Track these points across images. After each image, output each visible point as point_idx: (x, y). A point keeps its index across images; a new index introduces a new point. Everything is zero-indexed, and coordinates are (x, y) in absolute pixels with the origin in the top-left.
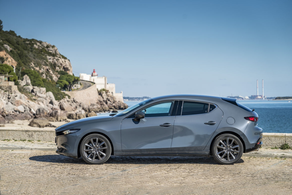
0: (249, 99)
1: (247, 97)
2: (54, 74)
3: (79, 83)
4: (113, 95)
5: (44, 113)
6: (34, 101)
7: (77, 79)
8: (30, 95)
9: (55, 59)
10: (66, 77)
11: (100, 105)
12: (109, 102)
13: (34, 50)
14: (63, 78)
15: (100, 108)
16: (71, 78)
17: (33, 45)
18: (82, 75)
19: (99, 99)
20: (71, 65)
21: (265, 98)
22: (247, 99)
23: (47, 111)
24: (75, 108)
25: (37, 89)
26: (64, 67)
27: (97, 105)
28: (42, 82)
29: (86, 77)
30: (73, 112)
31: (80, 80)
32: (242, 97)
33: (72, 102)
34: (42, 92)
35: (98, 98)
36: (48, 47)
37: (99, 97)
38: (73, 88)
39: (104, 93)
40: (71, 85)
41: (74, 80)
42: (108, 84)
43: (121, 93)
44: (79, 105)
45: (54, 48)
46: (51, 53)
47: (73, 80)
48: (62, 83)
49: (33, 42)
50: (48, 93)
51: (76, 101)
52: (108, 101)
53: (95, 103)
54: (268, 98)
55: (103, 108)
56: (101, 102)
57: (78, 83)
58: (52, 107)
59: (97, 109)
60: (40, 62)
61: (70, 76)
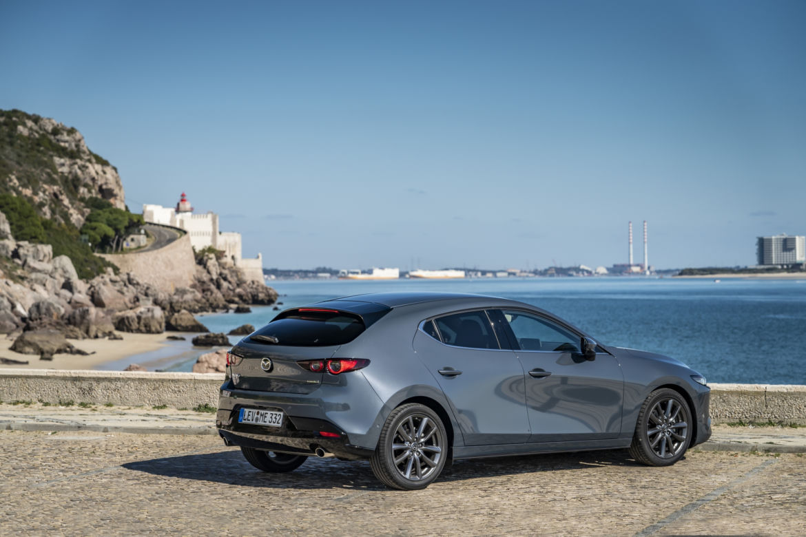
0: (605, 274)
1: (602, 270)
2: (75, 206)
3: (143, 232)
4: (235, 265)
5: (51, 315)
6: (20, 280)
7: (139, 221)
8: (9, 265)
9: (76, 167)
10: (107, 214)
11: (200, 290)
12: (225, 284)
13: (19, 141)
14: (99, 218)
15: (201, 300)
16: (120, 218)
17: (16, 127)
18: (149, 208)
19: (199, 276)
20: (121, 183)
21: (651, 272)
22: (602, 274)
23: (59, 309)
24: (132, 301)
25: (27, 247)
26: (100, 187)
27: (194, 292)
28: (42, 228)
29: (160, 215)
30: (130, 313)
31: (147, 223)
32: (589, 269)
33: (125, 285)
34: (41, 258)
35: (195, 273)
36: (56, 131)
37: (197, 271)
38: (127, 245)
39: (211, 259)
40: (120, 237)
41: (129, 223)
42: (220, 233)
43: (258, 257)
44: (143, 292)
45: (74, 135)
46: (64, 149)
47: (126, 223)
48: (97, 230)
49: (14, 119)
50: (57, 259)
51: (135, 282)
52: (222, 281)
53: (188, 288)
54: (659, 272)
55: (210, 301)
56: (203, 283)
57: (139, 231)
58: (71, 299)
59: (193, 303)
60: (35, 174)
61: (118, 211)
